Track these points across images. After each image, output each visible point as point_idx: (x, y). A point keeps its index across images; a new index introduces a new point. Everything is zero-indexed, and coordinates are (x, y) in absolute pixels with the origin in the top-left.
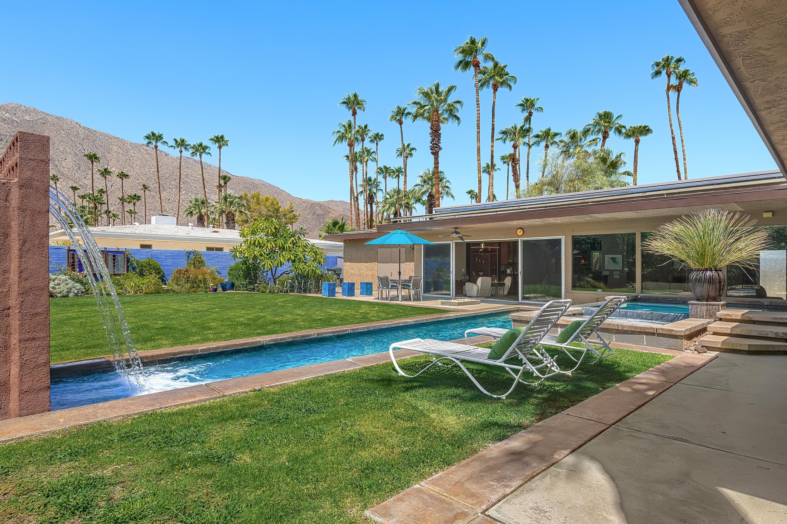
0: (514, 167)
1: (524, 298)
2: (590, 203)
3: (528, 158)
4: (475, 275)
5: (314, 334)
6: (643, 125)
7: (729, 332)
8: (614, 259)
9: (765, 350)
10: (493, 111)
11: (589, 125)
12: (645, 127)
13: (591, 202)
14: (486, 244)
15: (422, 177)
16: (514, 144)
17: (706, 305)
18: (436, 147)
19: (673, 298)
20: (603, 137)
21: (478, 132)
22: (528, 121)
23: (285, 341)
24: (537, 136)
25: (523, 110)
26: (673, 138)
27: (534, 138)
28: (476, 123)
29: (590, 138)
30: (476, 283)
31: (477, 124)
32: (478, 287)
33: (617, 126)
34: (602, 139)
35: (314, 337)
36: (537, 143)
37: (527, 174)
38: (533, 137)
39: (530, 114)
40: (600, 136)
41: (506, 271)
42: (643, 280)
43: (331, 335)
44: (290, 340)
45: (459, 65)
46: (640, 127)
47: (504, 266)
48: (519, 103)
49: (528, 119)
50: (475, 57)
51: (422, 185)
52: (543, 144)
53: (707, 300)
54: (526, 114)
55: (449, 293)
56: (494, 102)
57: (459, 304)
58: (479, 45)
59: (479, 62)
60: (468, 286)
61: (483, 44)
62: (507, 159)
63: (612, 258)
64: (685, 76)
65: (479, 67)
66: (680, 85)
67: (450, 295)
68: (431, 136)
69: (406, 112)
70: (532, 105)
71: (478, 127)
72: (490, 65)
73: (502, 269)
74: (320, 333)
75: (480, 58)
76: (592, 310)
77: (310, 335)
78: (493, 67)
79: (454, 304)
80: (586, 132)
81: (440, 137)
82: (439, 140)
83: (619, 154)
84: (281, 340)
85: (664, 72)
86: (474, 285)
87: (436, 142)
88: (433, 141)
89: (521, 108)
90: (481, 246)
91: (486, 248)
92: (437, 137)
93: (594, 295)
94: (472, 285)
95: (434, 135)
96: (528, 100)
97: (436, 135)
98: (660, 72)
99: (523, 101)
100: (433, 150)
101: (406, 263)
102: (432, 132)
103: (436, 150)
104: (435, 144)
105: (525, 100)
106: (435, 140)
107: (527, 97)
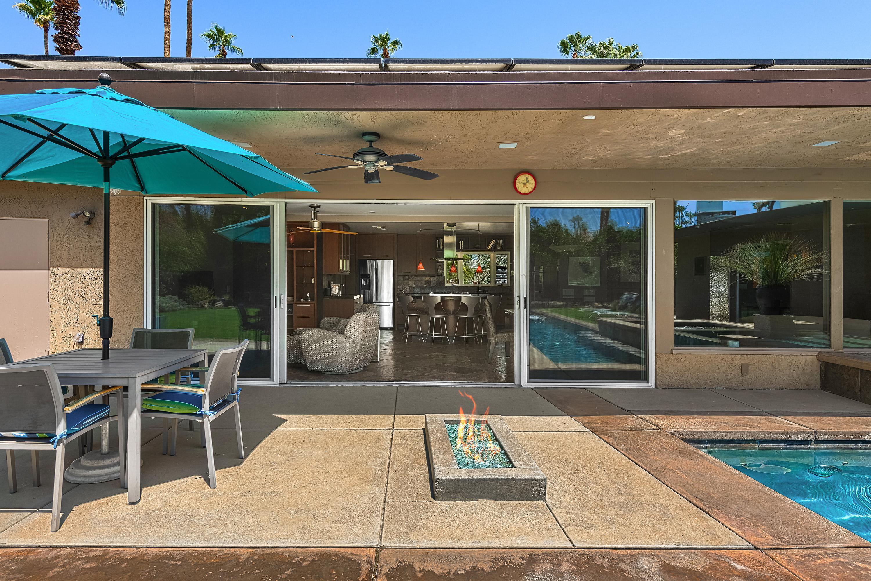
10: (189, 10)
18: (68, 40)
21: (168, 33)
25: (212, 46)
28: (163, 13)
31: (166, 18)
68: (58, 15)
70: (227, 42)
82: (77, 28)
87: (69, 30)
88: (60, 26)
89: (210, 41)
90: (313, 227)
91: (322, 233)
92: (70, 20)
93: (736, 357)
94: (330, 339)
95: (65, 14)
96: (220, 32)
97: (68, 16)
98: (377, 51)
99: (213, 32)
100: (62, 43)
101: (54, 269)
102: (59, 7)
103: (70, 46)
104: (65, 32)
105: (215, 31)
106: (66, 24)
107: (220, 27)
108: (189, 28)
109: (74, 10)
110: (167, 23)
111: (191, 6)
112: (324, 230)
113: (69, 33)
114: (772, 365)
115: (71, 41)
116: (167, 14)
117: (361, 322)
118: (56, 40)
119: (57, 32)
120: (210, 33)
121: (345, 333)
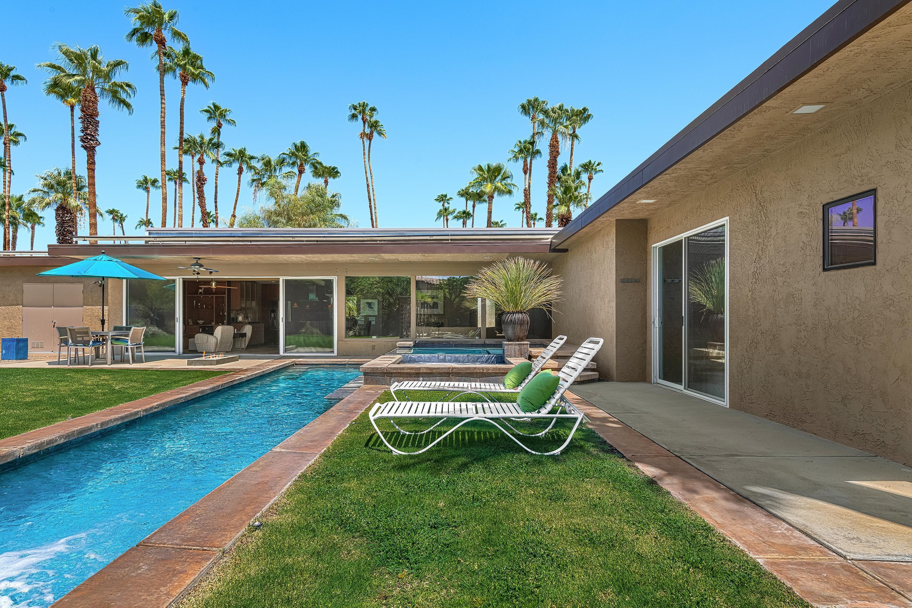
0: (200, 187)
1: (286, 351)
2: (378, 242)
3: (216, 180)
4: (191, 324)
5: (97, 425)
6: (332, 166)
7: (557, 367)
8: (369, 304)
9: (587, 379)
10: (182, 109)
11: (283, 154)
12: (334, 168)
13: (380, 241)
14: (219, 282)
15: (45, 179)
16: (200, 158)
17: (519, 344)
18: (91, 140)
19: (447, 342)
20: (299, 171)
21: (163, 133)
22: (217, 134)
23: (55, 444)
24: (229, 155)
25: (210, 118)
26: (368, 186)
27: (225, 156)
28: (159, 119)
29: (286, 169)
30: (212, 334)
31: (161, 122)
32: (217, 339)
33: (314, 161)
34: (297, 173)
35: (96, 430)
36: (230, 164)
37: (216, 199)
38: (224, 154)
39: (220, 126)
40: (296, 170)
41: (237, 319)
42: (417, 325)
43: (119, 422)
44: (62, 441)
45: (134, 34)
46: (330, 167)
47: (234, 312)
48: (205, 109)
49: (217, 131)
50: (159, 31)
51: (45, 192)
52: (236, 166)
53: (518, 341)
54: (214, 124)
55: (173, 349)
56: (183, 100)
57: (218, 362)
58: (166, 17)
59: (165, 40)
60: (200, 338)
61: (172, 17)
62: (174, 175)
63: (367, 303)
64: (375, 127)
65: (164, 46)
66: (372, 133)
67: (174, 351)
68: (83, 122)
69: (12, 73)
70: (223, 115)
71: (163, 126)
72: (178, 47)
73: (232, 315)
74: (105, 422)
75: (166, 34)
76: (411, 357)
77: (91, 428)
78: (182, 52)
79: (211, 363)
80: (282, 162)
81: (98, 126)
82: (97, 130)
83: (335, 193)
84: (47, 444)
85: (360, 117)
86: (210, 337)
87: (91, 132)
88: (85, 130)
89: (207, 115)
90: (212, 285)
91: (217, 288)
92: (92, 125)
93: (370, 342)
94: (206, 337)
95: (88, 121)
96: (216, 107)
97: (91, 122)
98: (357, 116)
99: (210, 108)
100: (86, 143)
101: (85, 307)
102: (84, 116)
103: (92, 144)
104: (88, 134)
105: (212, 107)
106: (89, 128)
107: (217, 104)
108: (182, 123)
109: (95, 117)
110: (163, 125)
111: (183, 106)
112: (218, 287)
113: (91, 135)
114: (385, 346)
115: (93, 140)
116: (163, 119)
117: (220, 329)
118: (82, 141)
119: (82, 134)
120: (208, 109)
121: (215, 334)
